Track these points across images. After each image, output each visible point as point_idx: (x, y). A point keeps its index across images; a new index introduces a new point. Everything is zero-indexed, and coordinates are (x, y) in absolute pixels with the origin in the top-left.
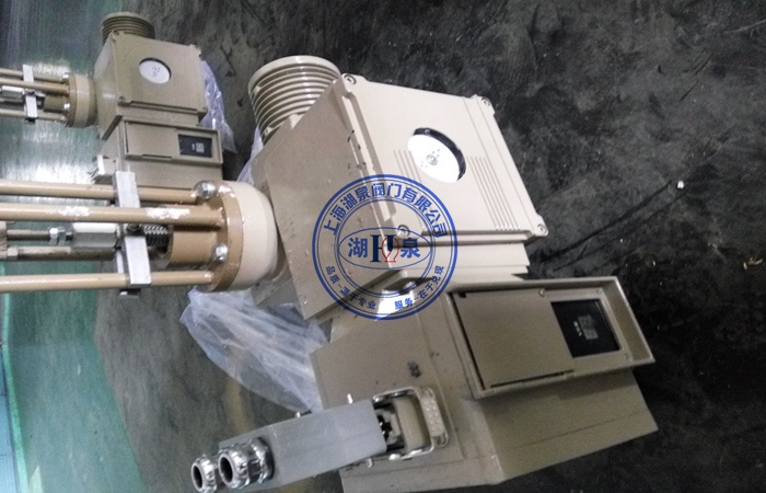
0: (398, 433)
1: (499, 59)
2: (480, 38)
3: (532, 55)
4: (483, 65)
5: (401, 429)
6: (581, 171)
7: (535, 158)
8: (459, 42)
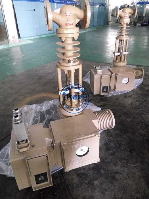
0: (21, 143)
1: (112, 164)
2: (118, 160)
3: (111, 172)
4: (111, 160)
5: (22, 144)
6: (80, 180)
7: (85, 170)
8: (118, 155)
